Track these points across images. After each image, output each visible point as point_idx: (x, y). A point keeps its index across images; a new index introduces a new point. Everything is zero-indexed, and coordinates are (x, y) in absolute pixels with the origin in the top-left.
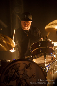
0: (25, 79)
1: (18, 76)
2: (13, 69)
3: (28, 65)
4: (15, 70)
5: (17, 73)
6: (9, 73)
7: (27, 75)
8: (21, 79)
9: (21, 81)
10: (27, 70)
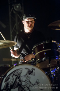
0: (28, 86)
1: (20, 83)
2: (14, 75)
3: (31, 70)
4: (16, 77)
5: (19, 80)
6: (9, 80)
7: (30, 82)
8: (23, 86)
9: (23, 88)
10: (29, 75)
